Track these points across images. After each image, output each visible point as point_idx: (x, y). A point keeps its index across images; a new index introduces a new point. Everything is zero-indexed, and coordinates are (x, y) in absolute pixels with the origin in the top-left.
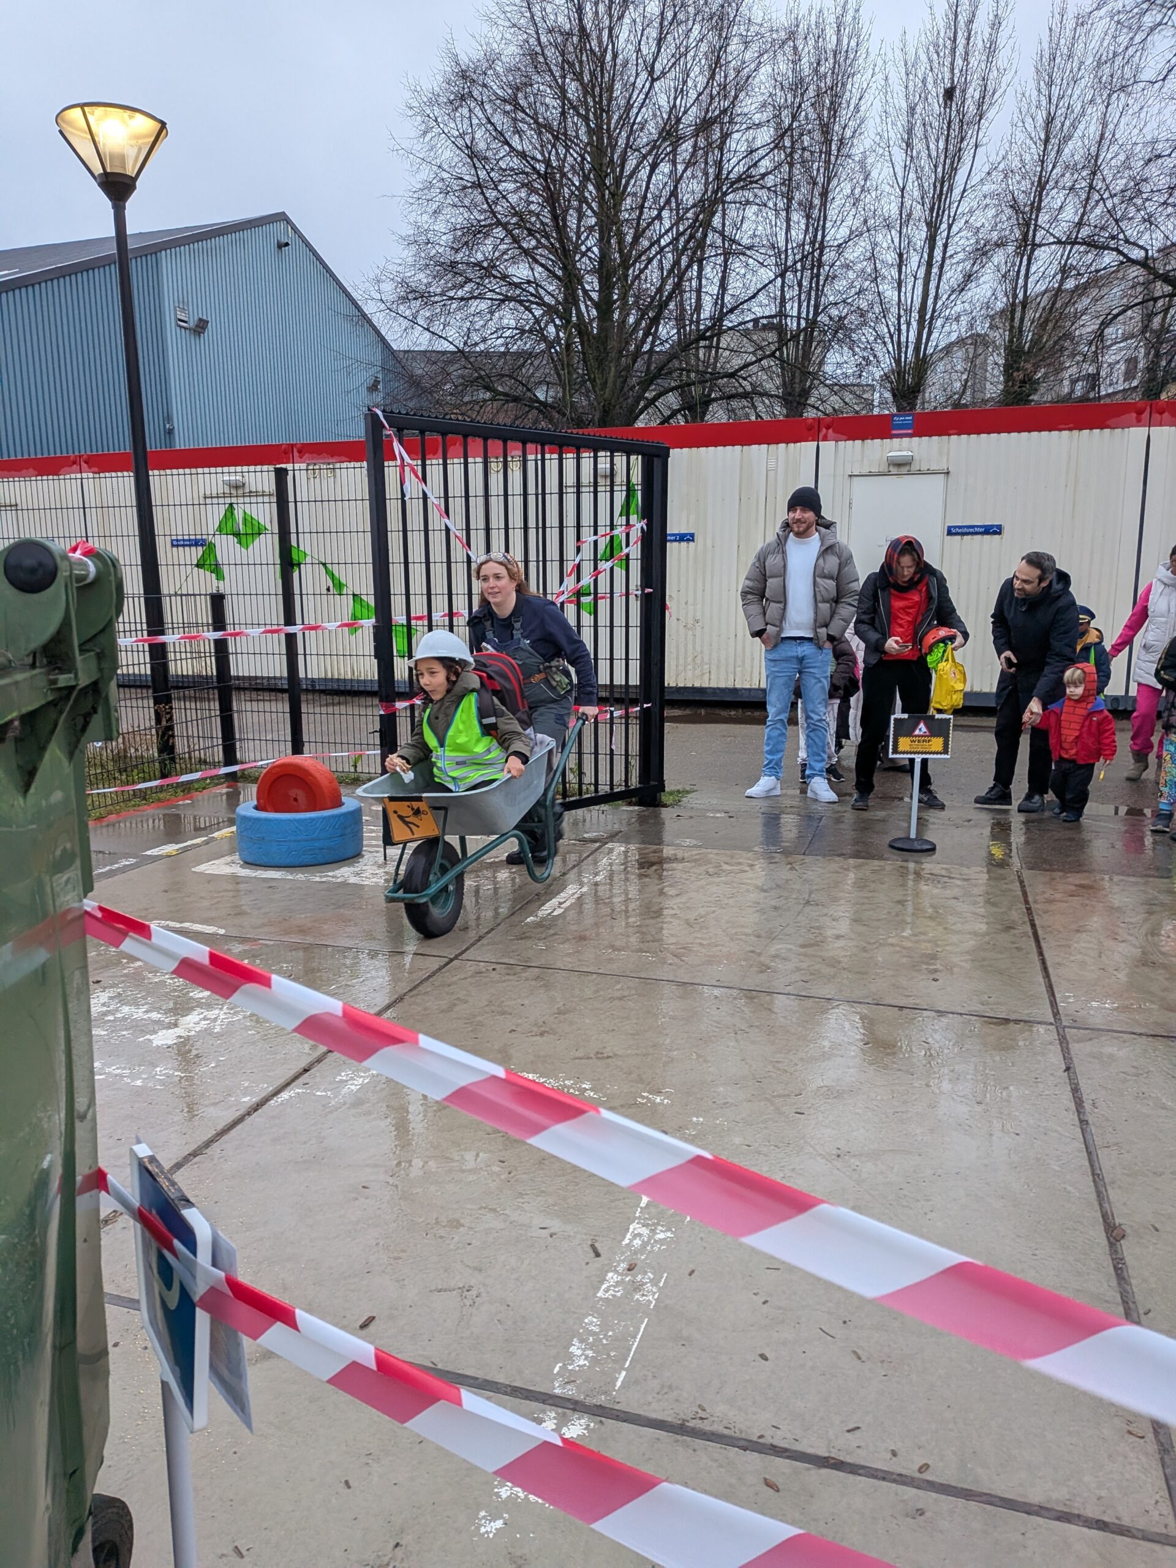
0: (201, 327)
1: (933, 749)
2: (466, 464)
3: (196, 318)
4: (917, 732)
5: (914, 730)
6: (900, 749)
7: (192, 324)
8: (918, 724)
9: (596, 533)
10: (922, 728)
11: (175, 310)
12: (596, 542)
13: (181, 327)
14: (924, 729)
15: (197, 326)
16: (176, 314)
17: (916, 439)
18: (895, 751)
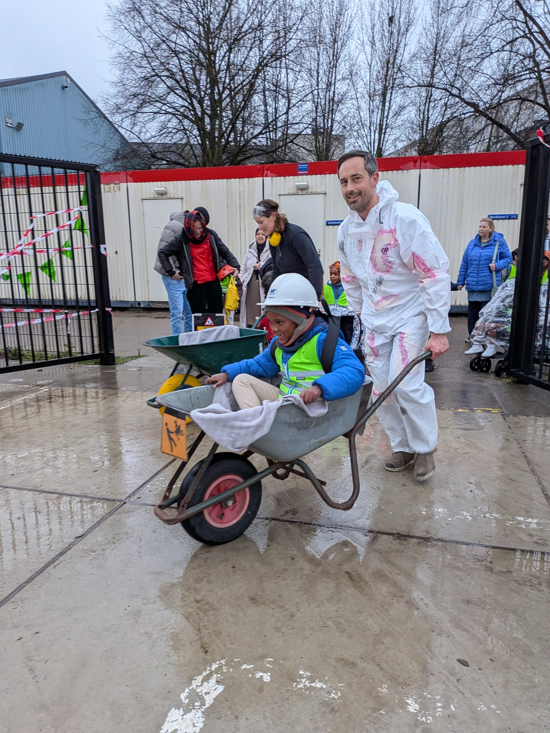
17: (309, 176)
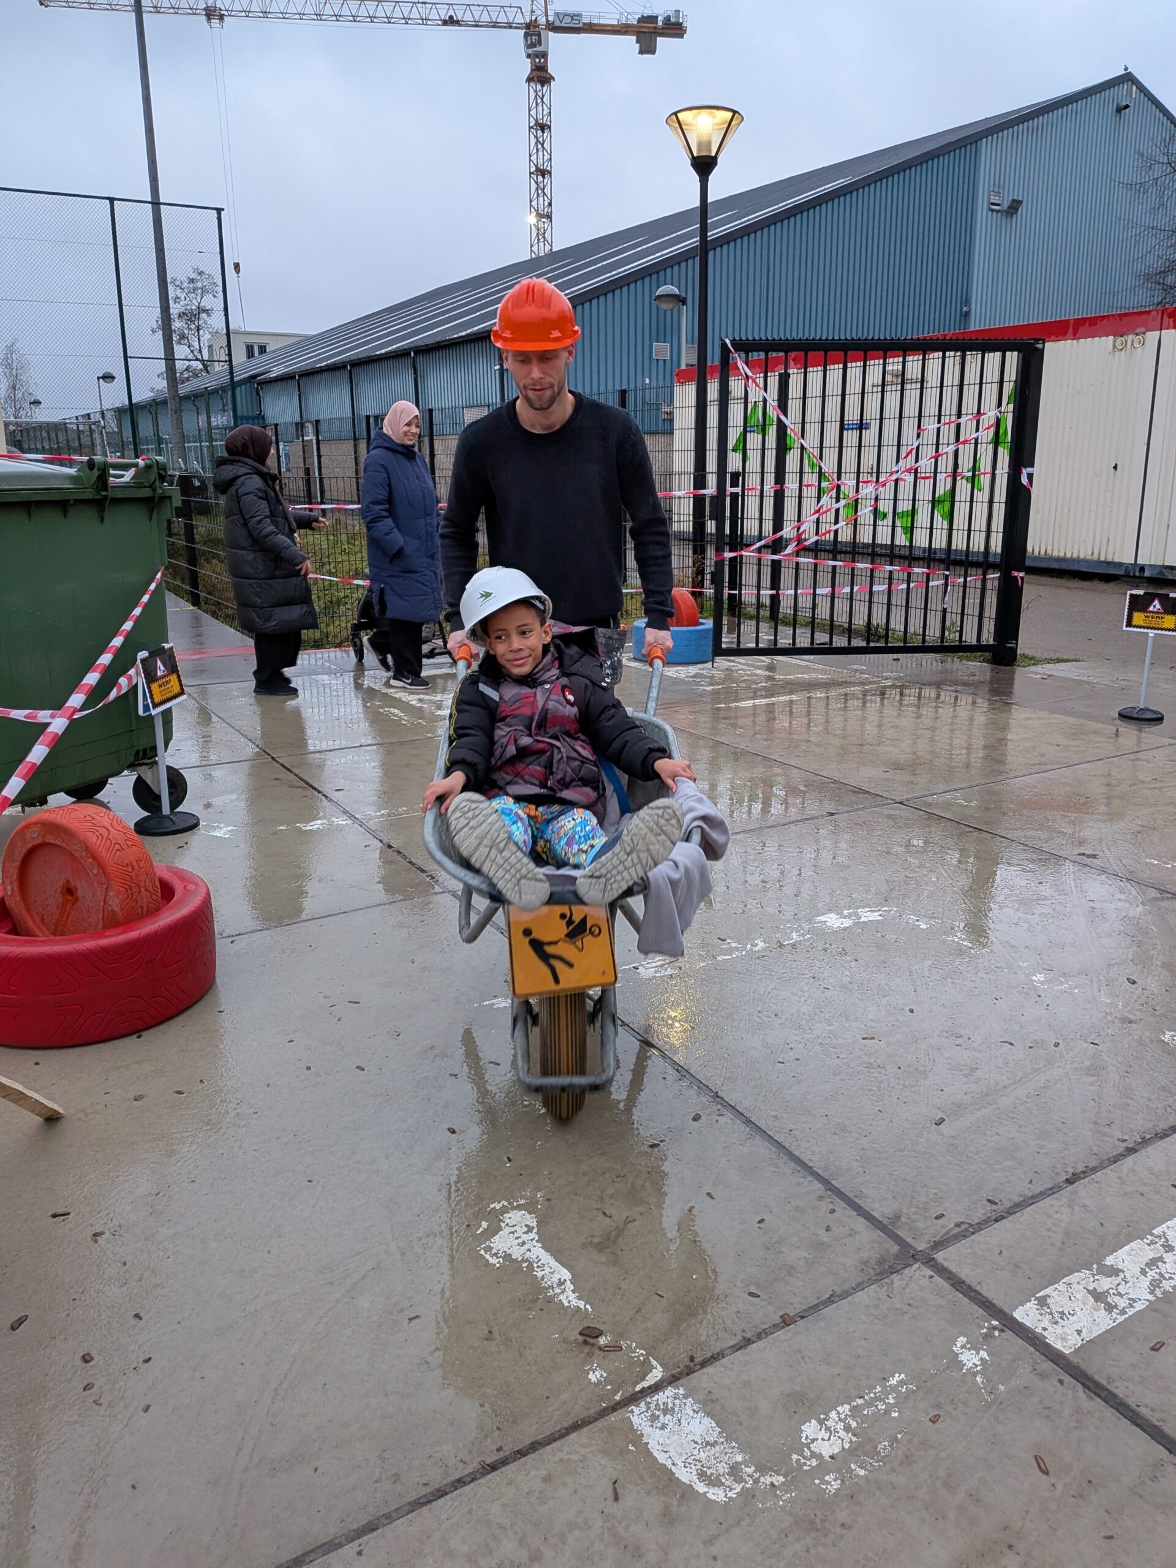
0: (1015, 206)
1: (1165, 626)
2: (825, 371)
3: (1011, 199)
4: (1151, 608)
5: (1149, 606)
6: (1134, 623)
7: (1005, 206)
8: (1153, 601)
9: (939, 422)
10: (1156, 605)
11: (989, 195)
12: (939, 429)
13: (992, 210)
14: (1158, 606)
15: (1009, 207)
16: (990, 199)
18: (1129, 624)
